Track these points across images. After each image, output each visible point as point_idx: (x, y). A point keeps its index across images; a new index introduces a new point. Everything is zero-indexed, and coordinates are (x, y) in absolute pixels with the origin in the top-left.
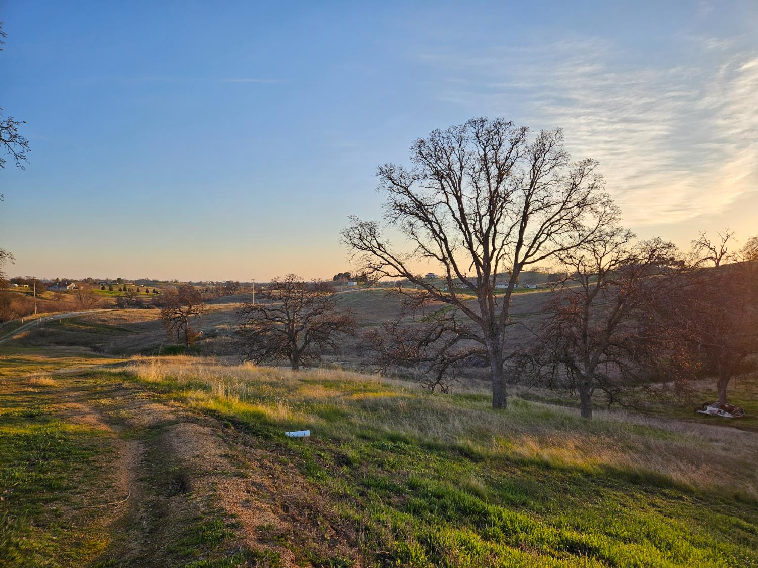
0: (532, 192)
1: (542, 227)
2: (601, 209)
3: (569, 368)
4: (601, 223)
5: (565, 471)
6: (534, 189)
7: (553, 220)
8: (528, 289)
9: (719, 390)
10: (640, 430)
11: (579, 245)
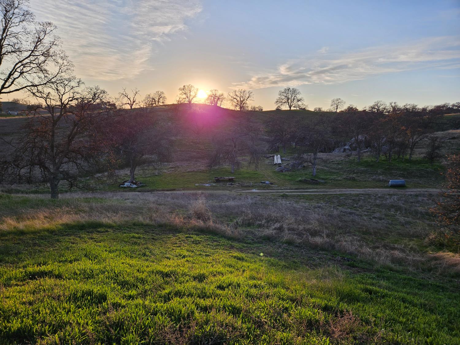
0: (5, 37)
1: (15, 66)
2: (60, 61)
3: (42, 169)
4: (60, 71)
5: (35, 233)
6: (7, 35)
7: (24, 62)
8: (10, 115)
9: (131, 174)
10: (87, 200)
11: (45, 84)
